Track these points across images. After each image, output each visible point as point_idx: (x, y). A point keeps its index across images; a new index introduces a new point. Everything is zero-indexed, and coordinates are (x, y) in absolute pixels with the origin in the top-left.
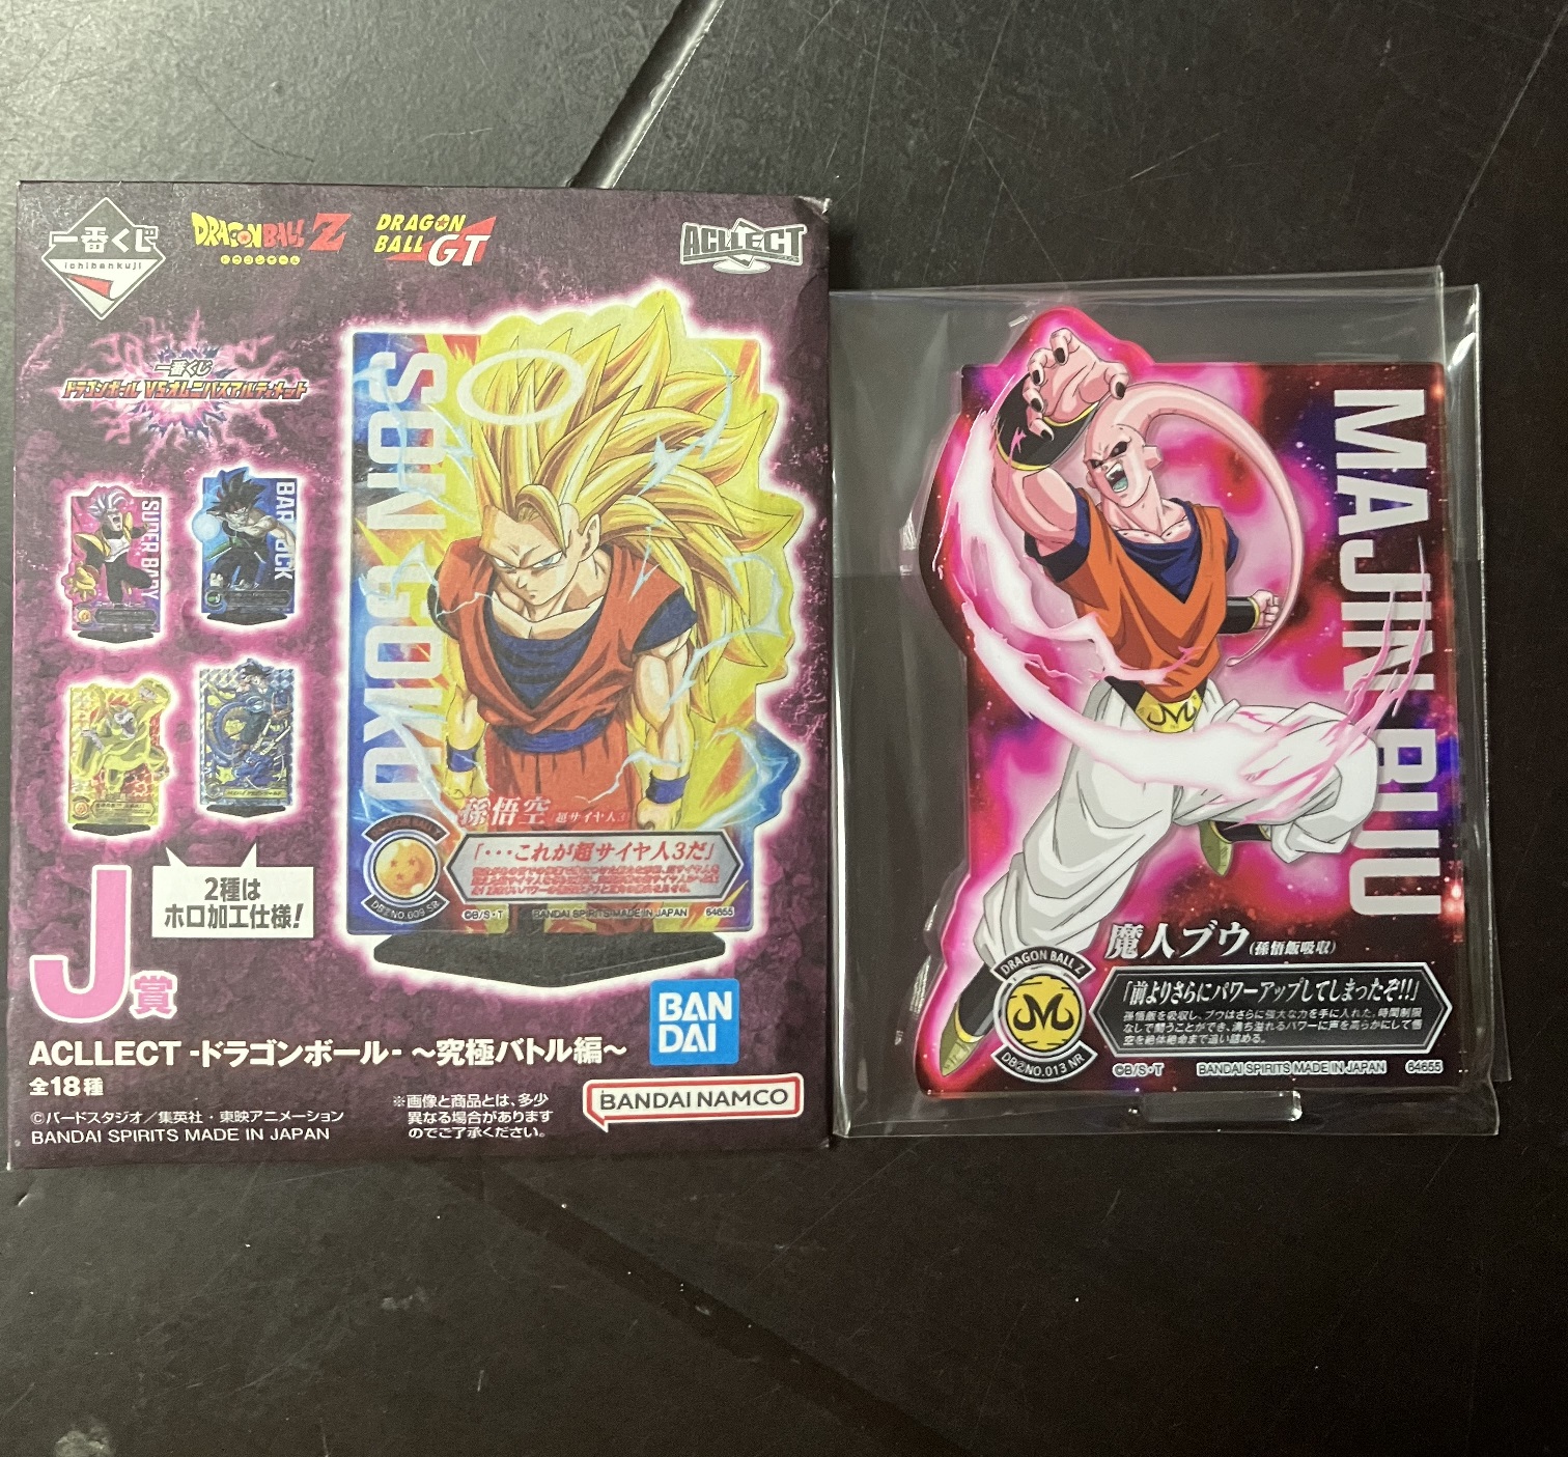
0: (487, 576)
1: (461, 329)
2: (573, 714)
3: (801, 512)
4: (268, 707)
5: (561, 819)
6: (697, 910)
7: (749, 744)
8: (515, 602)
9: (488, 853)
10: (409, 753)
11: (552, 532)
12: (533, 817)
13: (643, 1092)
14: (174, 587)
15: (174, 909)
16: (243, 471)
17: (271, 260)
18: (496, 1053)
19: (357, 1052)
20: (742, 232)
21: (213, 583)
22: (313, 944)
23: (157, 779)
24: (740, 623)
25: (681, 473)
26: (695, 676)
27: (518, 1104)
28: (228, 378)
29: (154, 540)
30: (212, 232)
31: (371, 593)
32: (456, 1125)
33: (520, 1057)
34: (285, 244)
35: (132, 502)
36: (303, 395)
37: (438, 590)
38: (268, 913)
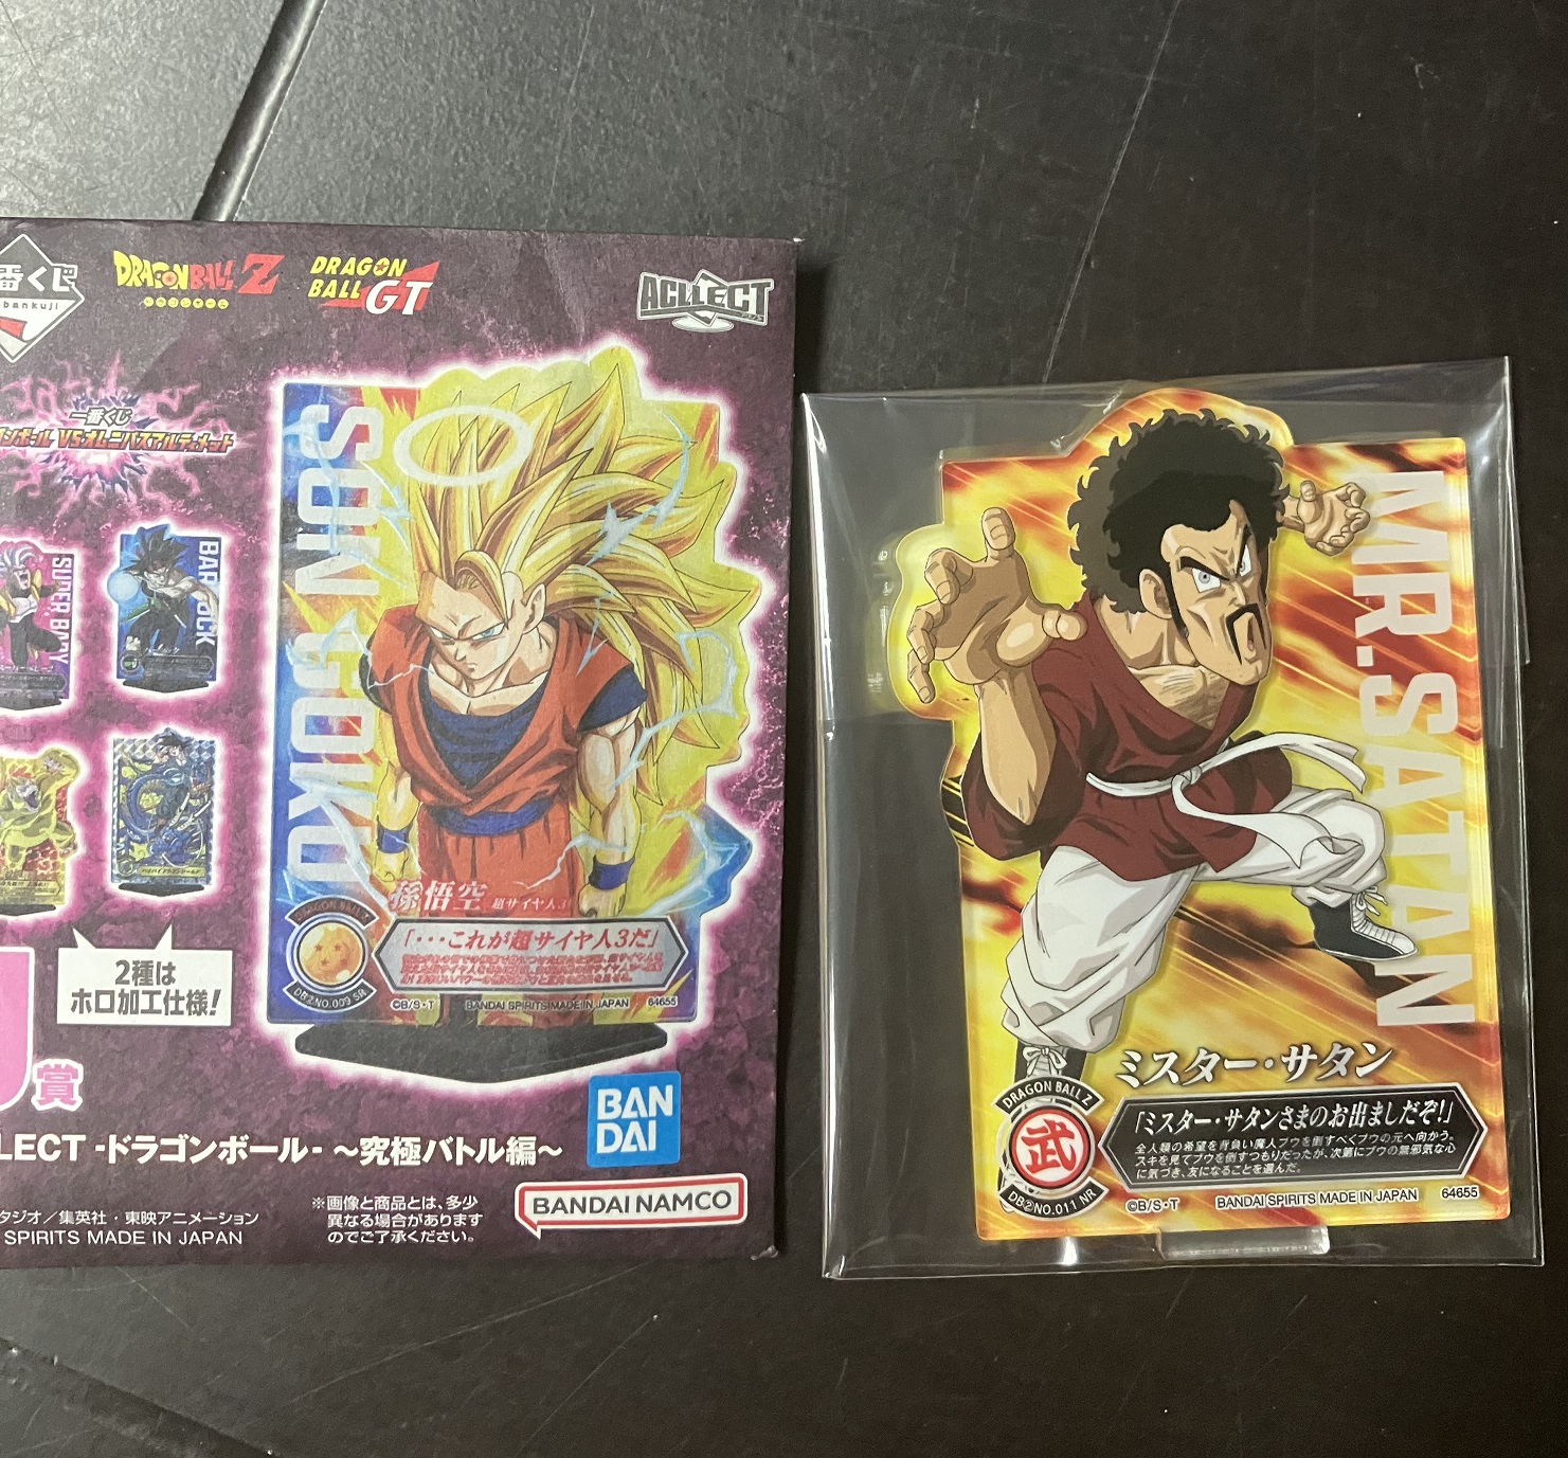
0: (422, 649)
1: (400, 382)
2: (513, 795)
3: (758, 588)
4: (187, 779)
5: (498, 905)
6: (638, 1001)
7: (698, 828)
8: (452, 675)
9: (419, 939)
10: (339, 832)
11: (494, 602)
12: (468, 903)
13: (579, 1195)
14: (86, 650)
15: (82, 994)
16: (165, 528)
17: (198, 304)
18: (423, 1153)
19: (274, 1149)
20: (704, 286)
21: (129, 647)
22: (231, 1032)
23: (63, 855)
24: (692, 704)
25: (630, 542)
26: (644, 755)
27: (445, 1206)
28: (149, 428)
29: (64, 600)
30: (136, 273)
31: (300, 662)
32: (379, 1228)
33: (449, 1157)
34: (212, 287)
35: (41, 559)
36: (229, 449)
37: (370, 660)
38: (183, 999)
